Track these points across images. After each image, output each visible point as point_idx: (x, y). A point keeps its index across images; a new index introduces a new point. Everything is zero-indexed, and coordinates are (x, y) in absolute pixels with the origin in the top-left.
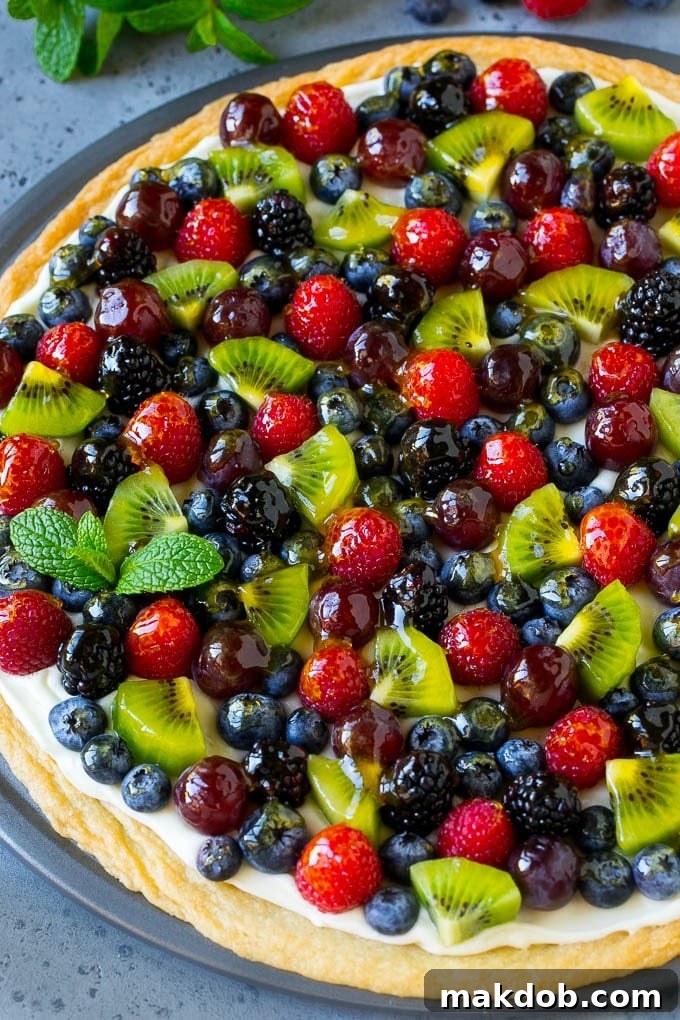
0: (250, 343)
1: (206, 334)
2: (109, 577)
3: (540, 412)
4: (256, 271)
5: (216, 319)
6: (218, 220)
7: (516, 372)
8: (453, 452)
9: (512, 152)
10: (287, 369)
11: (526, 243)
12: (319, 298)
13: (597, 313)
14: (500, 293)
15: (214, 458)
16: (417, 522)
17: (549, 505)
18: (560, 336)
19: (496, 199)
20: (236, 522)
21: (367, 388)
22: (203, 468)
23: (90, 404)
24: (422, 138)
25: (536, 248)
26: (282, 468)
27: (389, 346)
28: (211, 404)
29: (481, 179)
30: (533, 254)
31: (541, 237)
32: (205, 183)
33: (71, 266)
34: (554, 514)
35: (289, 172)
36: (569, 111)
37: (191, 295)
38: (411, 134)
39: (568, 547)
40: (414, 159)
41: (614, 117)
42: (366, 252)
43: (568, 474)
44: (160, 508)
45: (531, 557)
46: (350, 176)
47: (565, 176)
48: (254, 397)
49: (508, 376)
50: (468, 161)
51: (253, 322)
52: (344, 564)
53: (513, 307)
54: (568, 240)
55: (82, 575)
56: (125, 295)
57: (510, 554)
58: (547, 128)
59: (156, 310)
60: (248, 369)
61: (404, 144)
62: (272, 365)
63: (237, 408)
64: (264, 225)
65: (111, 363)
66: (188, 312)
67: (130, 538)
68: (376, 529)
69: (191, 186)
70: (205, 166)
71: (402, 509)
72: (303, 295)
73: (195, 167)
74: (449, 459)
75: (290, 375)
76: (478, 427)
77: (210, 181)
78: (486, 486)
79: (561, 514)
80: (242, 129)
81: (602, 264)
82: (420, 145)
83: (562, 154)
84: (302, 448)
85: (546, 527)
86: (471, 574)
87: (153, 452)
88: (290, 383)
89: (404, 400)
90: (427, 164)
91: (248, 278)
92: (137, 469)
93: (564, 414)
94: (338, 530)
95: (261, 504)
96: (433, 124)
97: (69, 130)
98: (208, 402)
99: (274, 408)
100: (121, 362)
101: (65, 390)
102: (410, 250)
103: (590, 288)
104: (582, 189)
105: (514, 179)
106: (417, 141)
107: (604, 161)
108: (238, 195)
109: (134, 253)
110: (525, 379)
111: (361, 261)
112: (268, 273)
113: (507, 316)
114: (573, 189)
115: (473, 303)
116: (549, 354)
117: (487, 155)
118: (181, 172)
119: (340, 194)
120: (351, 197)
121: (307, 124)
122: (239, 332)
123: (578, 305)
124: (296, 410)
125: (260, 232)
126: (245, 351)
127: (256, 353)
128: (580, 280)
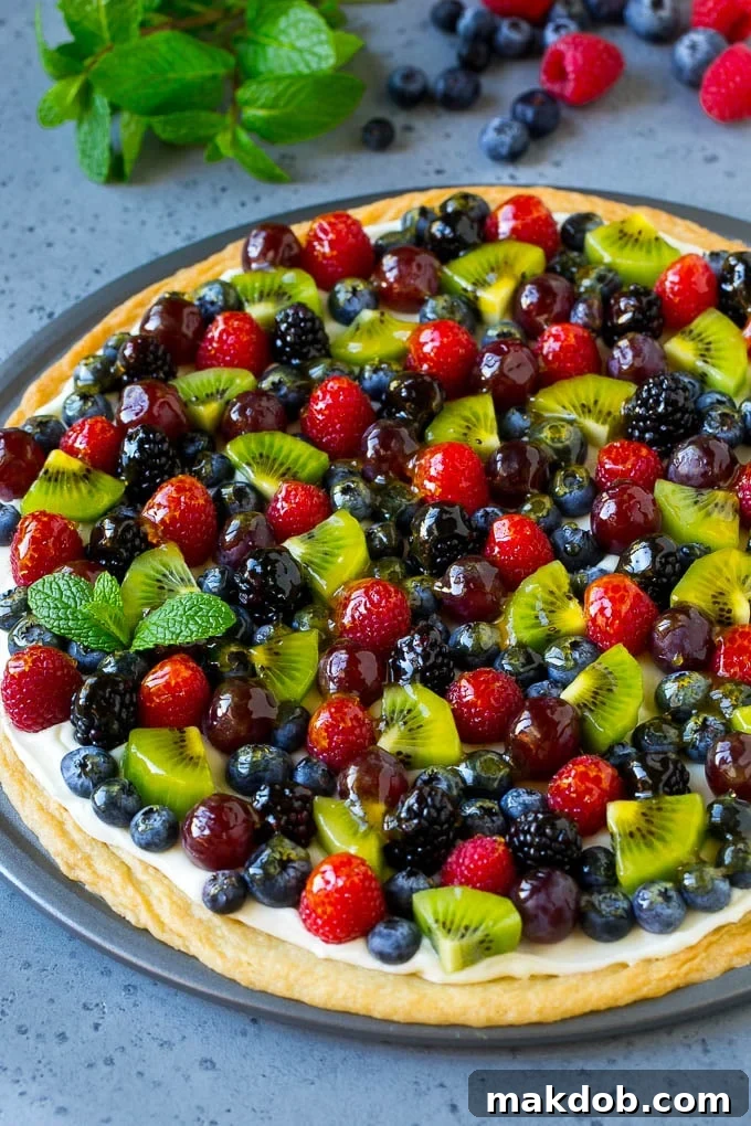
0: (267, 437)
1: (224, 431)
2: (124, 639)
3: (547, 502)
4: (274, 378)
5: (235, 416)
6: (239, 329)
7: (525, 463)
8: (462, 530)
9: (523, 276)
10: (301, 461)
11: (536, 354)
12: (334, 395)
13: (603, 417)
14: (510, 397)
15: (228, 538)
16: (425, 595)
17: (555, 579)
18: (566, 434)
19: (507, 320)
20: (248, 592)
21: (379, 479)
22: (218, 548)
23: (109, 490)
24: (437, 263)
25: (545, 357)
26: (296, 547)
27: (401, 440)
28: (227, 491)
29: (494, 299)
30: (542, 364)
31: (550, 346)
32: (226, 300)
33: (95, 372)
34: (559, 587)
35: (307, 291)
36: (580, 247)
37: (210, 397)
38: (425, 259)
39: (573, 618)
40: (429, 281)
41: (622, 248)
42: (381, 362)
43: (573, 554)
44: (175, 580)
45: (538, 625)
46: (367, 298)
47: (573, 299)
48: (269, 485)
49: (515, 466)
50: (481, 283)
51: (270, 419)
52: (353, 629)
53: (523, 411)
54: (576, 350)
55: (97, 636)
56: (146, 391)
57: (517, 623)
58: (557, 259)
59: (176, 406)
60: (264, 461)
61: (419, 266)
62: (288, 456)
63: (252, 496)
64: (283, 336)
65: (130, 449)
66: (208, 412)
67: (144, 605)
68: (385, 594)
69: (212, 303)
70: (226, 287)
71: (411, 584)
72: (319, 393)
73: (217, 287)
74: (458, 537)
75: (304, 465)
76: (487, 513)
77: (232, 301)
78: (493, 563)
79: (566, 588)
80: (263, 254)
81: (609, 374)
82: (435, 270)
83: (573, 281)
84: (315, 531)
85: (552, 599)
86: (477, 641)
87: (170, 532)
88: (304, 474)
89: (416, 490)
90: (441, 287)
91: (266, 385)
92: (153, 546)
93: (571, 506)
94: (348, 599)
95: (273, 572)
96: (448, 251)
97: (97, 272)
98: (224, 491)
99: (288, 492)
100: (140, 448)
101: (86, 476)
102: (424, 358)
103: (597, 394)
104: (590, 307)
105: (525, 302)
106: (431, 265)
107: (612, 286)
108: (258, 311)
109: (156, 358)
110: (533, 469)
111: (376, 370)
112: (285, 379)
113: (517, 419)
114: (581, 308)
115: (484, 406)
116: (557, 451)
117: (500, 277)
118: (203, 292)
119: (357, 313)
120: (368, 315)
121: (327, 249)
122: (256, 427)
123: (585, 409)
124: (309, 495)
125: (279, 343)
126: (262, 444)
127: (271, 446)
128: (588, 388)
